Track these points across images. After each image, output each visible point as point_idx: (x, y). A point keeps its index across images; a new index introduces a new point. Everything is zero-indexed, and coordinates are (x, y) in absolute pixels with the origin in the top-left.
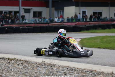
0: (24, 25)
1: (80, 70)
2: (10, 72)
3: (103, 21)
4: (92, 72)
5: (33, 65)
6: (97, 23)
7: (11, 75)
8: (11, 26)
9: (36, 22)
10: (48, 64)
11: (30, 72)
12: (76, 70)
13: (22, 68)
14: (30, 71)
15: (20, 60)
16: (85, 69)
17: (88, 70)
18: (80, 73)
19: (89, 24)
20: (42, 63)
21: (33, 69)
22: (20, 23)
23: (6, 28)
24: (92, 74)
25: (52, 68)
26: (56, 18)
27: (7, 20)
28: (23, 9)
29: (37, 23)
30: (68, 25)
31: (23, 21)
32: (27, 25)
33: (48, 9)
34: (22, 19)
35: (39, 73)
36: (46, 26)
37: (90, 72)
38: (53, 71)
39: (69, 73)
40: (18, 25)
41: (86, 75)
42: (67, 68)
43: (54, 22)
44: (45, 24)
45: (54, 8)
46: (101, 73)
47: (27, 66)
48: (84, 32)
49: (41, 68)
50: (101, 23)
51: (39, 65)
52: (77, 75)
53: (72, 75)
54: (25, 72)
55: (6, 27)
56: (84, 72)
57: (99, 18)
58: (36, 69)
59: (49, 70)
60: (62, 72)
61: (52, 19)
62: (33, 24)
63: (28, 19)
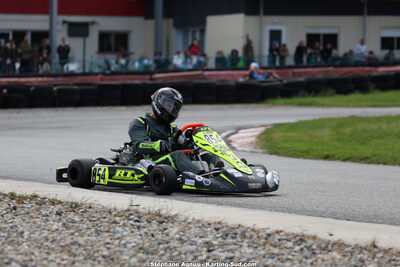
0: (68, 79)
1: (260, 234)
2: (19, 244)
3: (341, 66)
4: (302, 240)
5: (99, 219)
6: (319, 73)
7: (22, 254)
8: (21, 84)
9: (109, 68)
10: (149, 213)
11: (86, 241)
12: (248, 235)
13: (61, 229)
14: (86, 238)
15: (53, 202)
16: (278, 232)
17: (287, 235)
18: (260, 245)
19: (294, 74)
20: (129, 210)
21: (97, 231)
22: (53, 72)
23: (5, 91)
24: (302, 250)
25: (165, 229)
26: (178, 53)
27: (8, 61)
28: (64, 22)
29: (114, 73)
30: (221, 78)
31: (62, 64)
32: (78, 80)
33: (151, 23)
34: (61, 58)
35: (119, 245)
36: (144, 84)
37: (295, 243)
38: (167, 239)
39: (221, 246)
40: (45, 79)
41: (282, 252)
42: (217, 229)
43: (171, 67)
44: (141, 76)
45: (171, 21)
46: (334, 244)
47: (76, 222)
48: (275, 105)
49: (127, 229)
50: (334, 72)
51: (117, 219)
52: (251, 254)
53: (232, 251)
54: (69, 241)
55: (5, 87)
56: (276, 240)
57: (326, 54)
58: (108, 232)
59: (153, 236)
60: (200, 241)
61: (163, 57)
62: (97, 74)
63: (81, 58)
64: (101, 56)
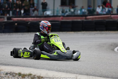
8: (24, 21)
15: (39, 77)
22: (39, 15)
23: (16, 24)
26: (99, 6)
27: (18, 10)
31: (44, 11)
32: (51, 19)
36: (83, 21)
40: (35, 18)
43: (95, 13)
55: (16, 22)
61: (92, 9)
62: (60, 16)
63: (53, 9)
64: (62, 8)
